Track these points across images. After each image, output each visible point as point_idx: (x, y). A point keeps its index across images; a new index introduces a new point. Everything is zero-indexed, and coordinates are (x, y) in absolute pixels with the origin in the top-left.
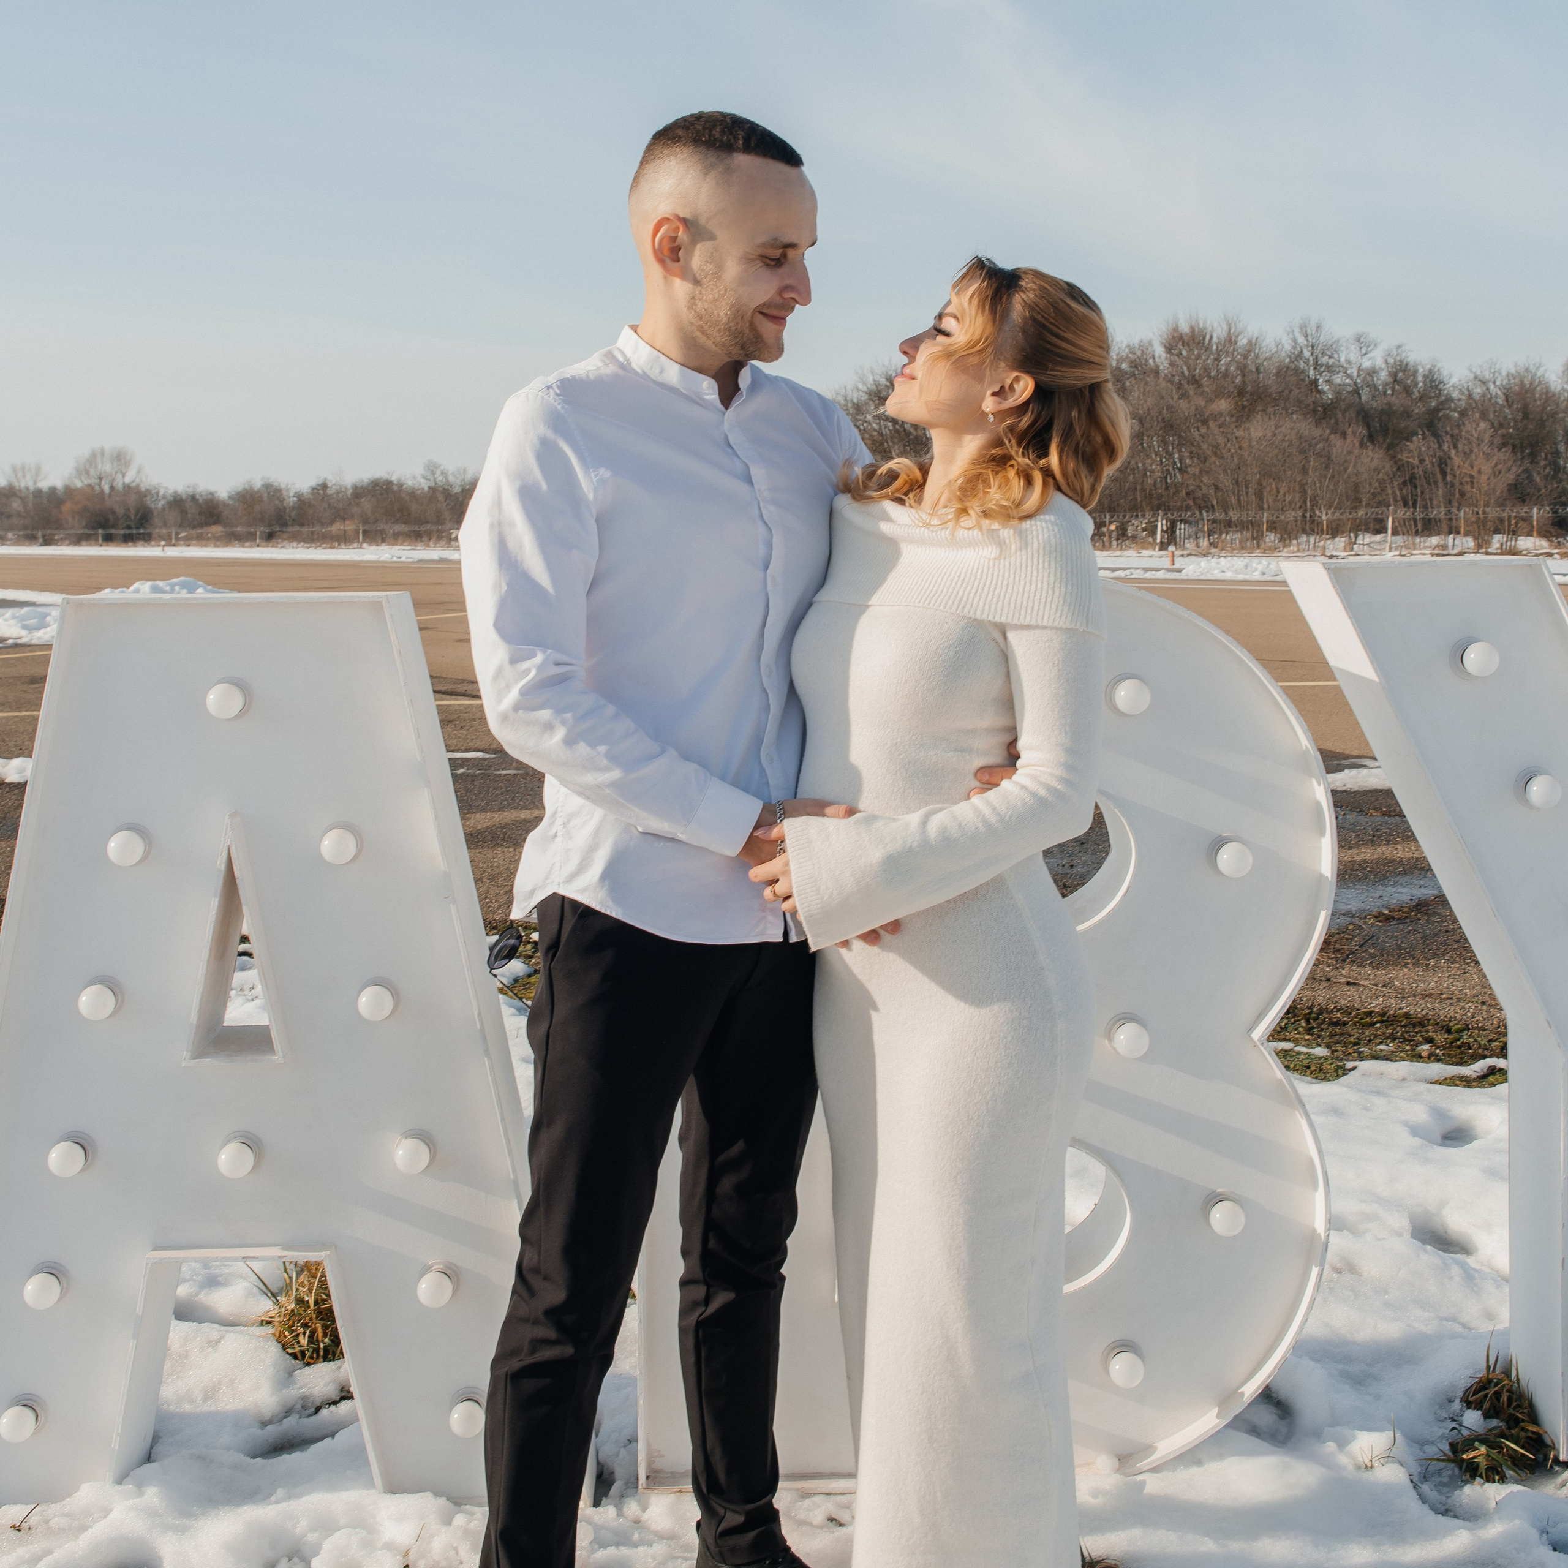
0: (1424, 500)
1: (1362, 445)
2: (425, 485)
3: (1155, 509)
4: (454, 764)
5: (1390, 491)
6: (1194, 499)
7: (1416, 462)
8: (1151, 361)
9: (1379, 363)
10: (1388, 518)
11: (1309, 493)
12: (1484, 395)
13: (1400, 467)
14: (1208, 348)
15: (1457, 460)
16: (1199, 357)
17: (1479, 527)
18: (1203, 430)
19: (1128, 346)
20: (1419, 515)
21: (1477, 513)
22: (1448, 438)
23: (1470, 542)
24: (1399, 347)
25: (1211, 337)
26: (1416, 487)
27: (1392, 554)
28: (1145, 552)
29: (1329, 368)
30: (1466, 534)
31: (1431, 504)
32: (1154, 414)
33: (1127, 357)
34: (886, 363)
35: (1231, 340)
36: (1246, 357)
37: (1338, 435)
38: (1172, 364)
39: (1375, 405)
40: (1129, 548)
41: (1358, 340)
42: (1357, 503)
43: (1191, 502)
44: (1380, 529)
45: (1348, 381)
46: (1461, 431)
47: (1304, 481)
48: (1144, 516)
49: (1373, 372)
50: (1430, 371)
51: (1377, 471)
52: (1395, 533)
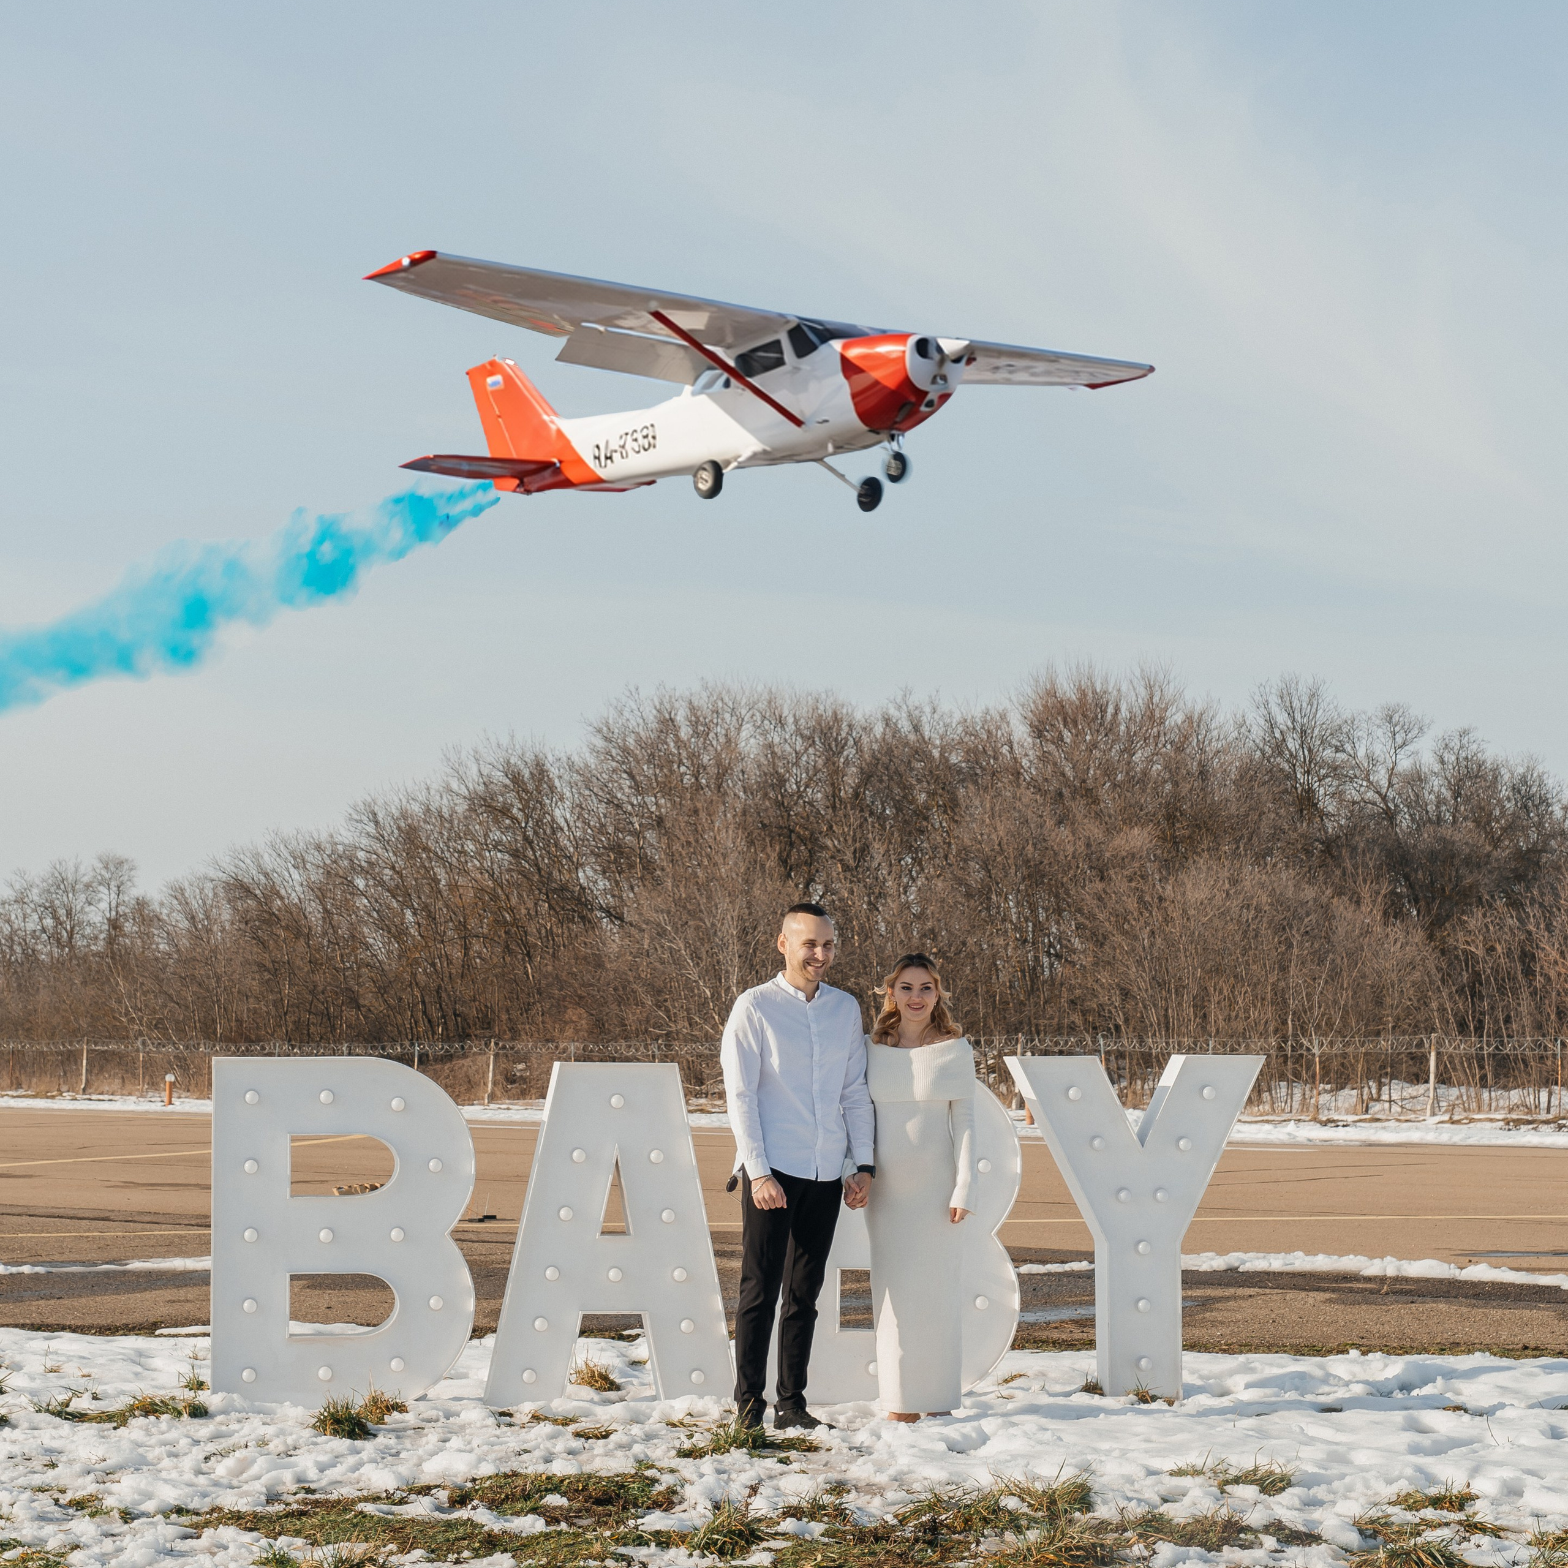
0: (1496, 1021)
3: (1011, 1031)
5: (1434, 1006)
6: (1084, 1013)
7: (1480, 952)
8: (1005, 750)
9: (1428, 761)
10: (1429, 1055)
11: (1292, 1004)
13: (1452, 961)
14: (1111, 731)
15: (1552, 951)
16: (1094, 745)
18: (1100, 886)
19: (963, 721)
20: (1487, 1049)
22: (1535, 910)
24: (1463, 733)
25: (1117, 710)
26: (1480, 998)
27: (1437, 1119)
29: (1336, 771)
31: (1508, 1029)
32: (1010, 851)
33: (961, 741)
34: (505, 741)
35: (1152, 716)
36: (1180, 749)
37: (1345, 899)
38: (1044, 757)
41: (1390, 719)
42: (1376, 1025)
43: (1077, 1019)
44: (1417, 1074)
45: (1370, 795)
47: (1282, 984)
48: (991, 1041)
49: (1416, 779)
50: (1524, 780)
51: (1412, 967)
52: (1444, 1079)
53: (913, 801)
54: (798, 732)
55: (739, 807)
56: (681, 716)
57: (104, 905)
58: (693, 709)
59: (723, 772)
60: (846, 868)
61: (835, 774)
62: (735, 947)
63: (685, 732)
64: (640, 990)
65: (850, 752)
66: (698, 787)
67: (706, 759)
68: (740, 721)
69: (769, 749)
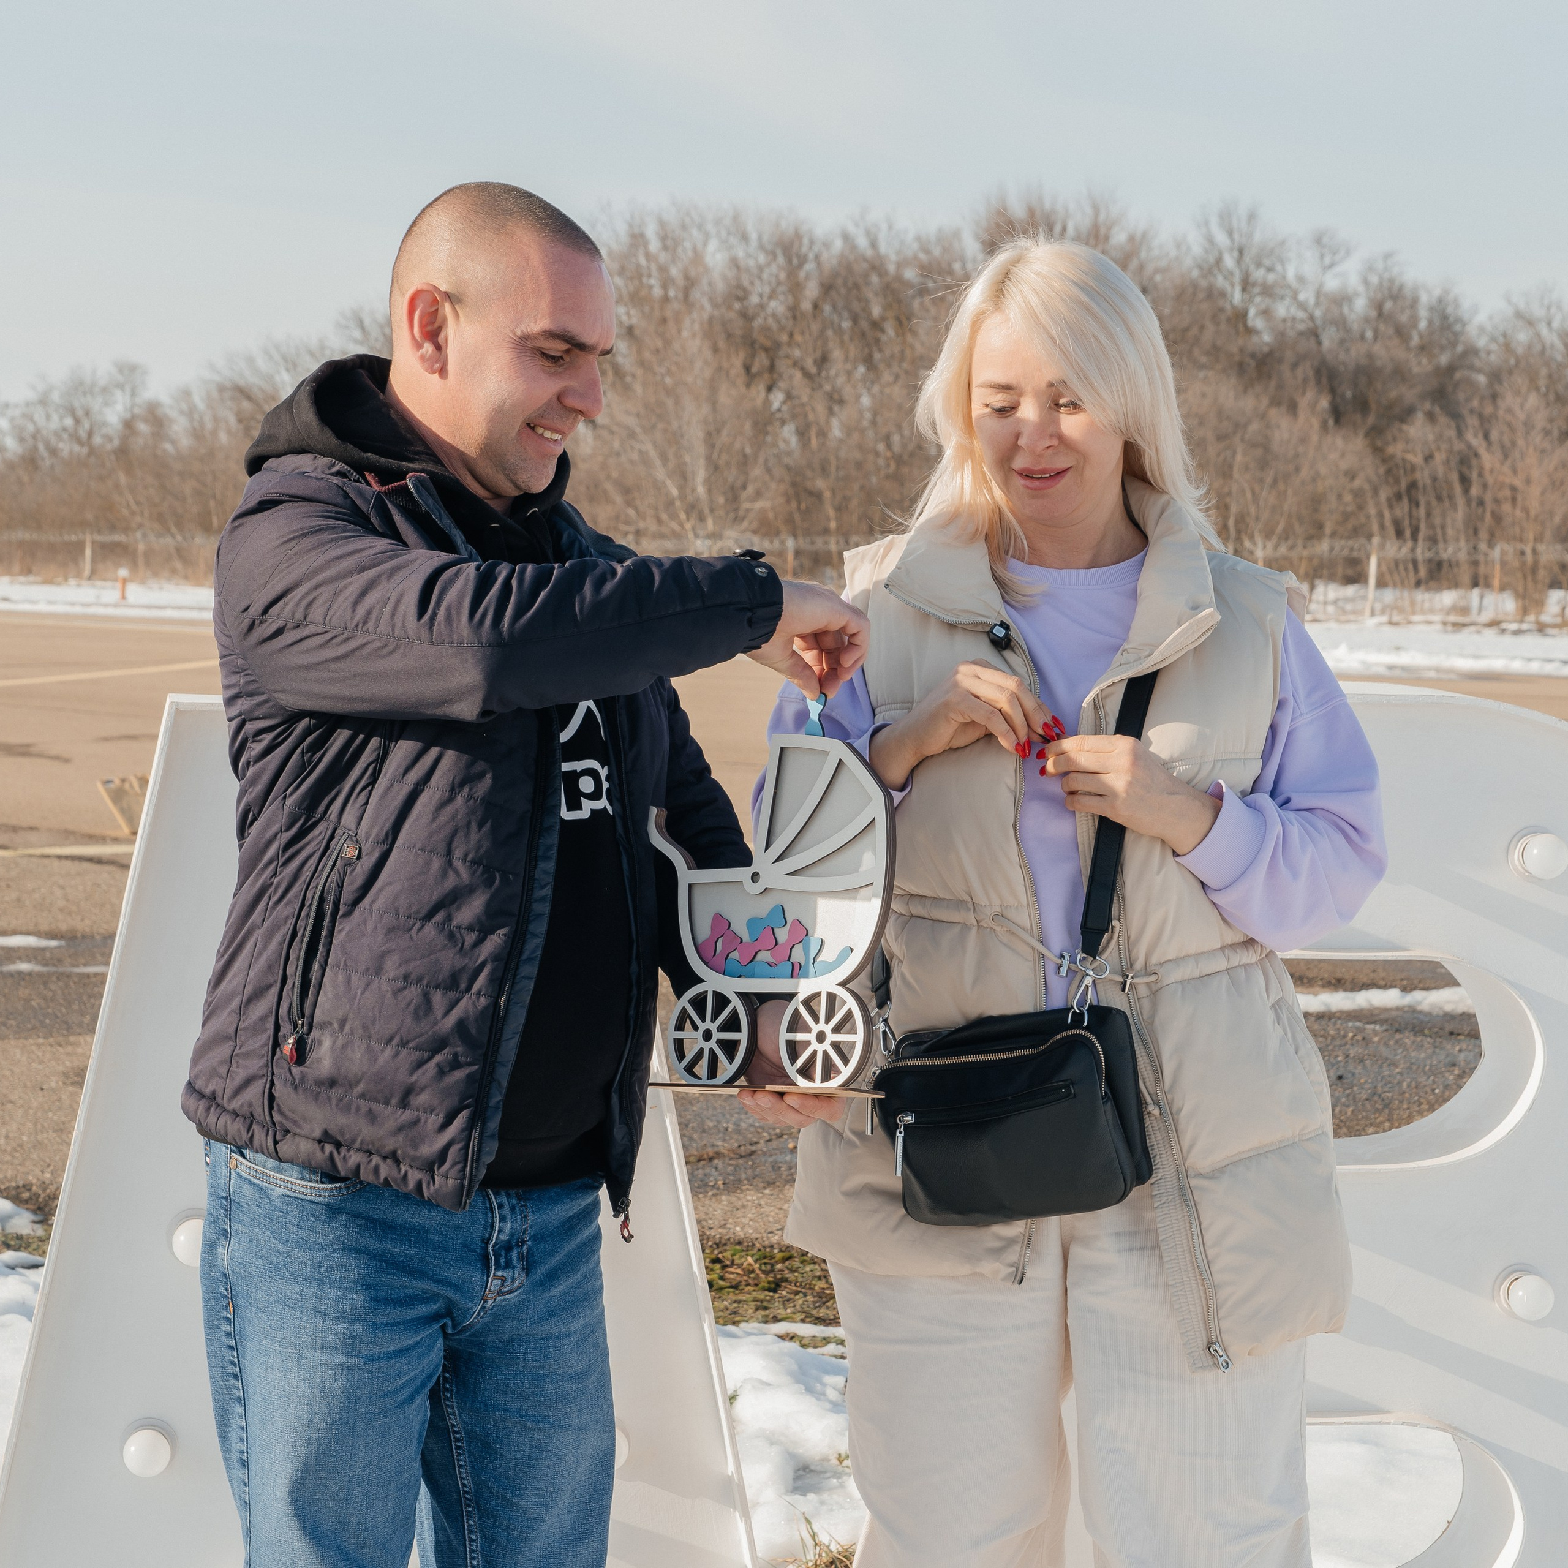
0: (1432, 526)
1: (1324, 426)
5: (1372, 511)
7: (1418, 460)
9: (1354, 282)
10: (1368, 558)
11: (1234, 509)
12: (1530, 347)
13: (1392, 468)
15: (1488, 460)
17: (1525, 577)
19: (918, 239)
20: (1422, 553)
21: (1523, 553)
22: (1472, 421)
23: (1508, 604)
24: (1387, 256)
25: (1064, 228)
26: (1417, 505)
27: (1376, 620)
29: (1267, 291)
30: (1502, 589)
31: (1444, 534)
33: (916, 257)
35: (1098, 234)
37: (1284, 409)
39: (1342, 356)
41: (1319, 241)
42: (1316, 531)
44: (1354, 575)
45: (1301, 315)
46: (1496, 407)
47: (1226, 489)
49: (1342, 299)
50: (1440, 300)
51: (1351, 475)
52: (1381, 584)
53: (870, 314)
54: (761, 247)
55: (706, 316)
56: (651, 232)
57: (119, 407)
58: (662, 224)
59: (690, 283)
60: (807, 375)
61: (796, 288)
62: (700, 448)
63: (654, 246)
64: (609, 487)
65: (810, 266)
66: (666, 299)
67: (674, 272)
68: (707, 237)
69: (734, 263)
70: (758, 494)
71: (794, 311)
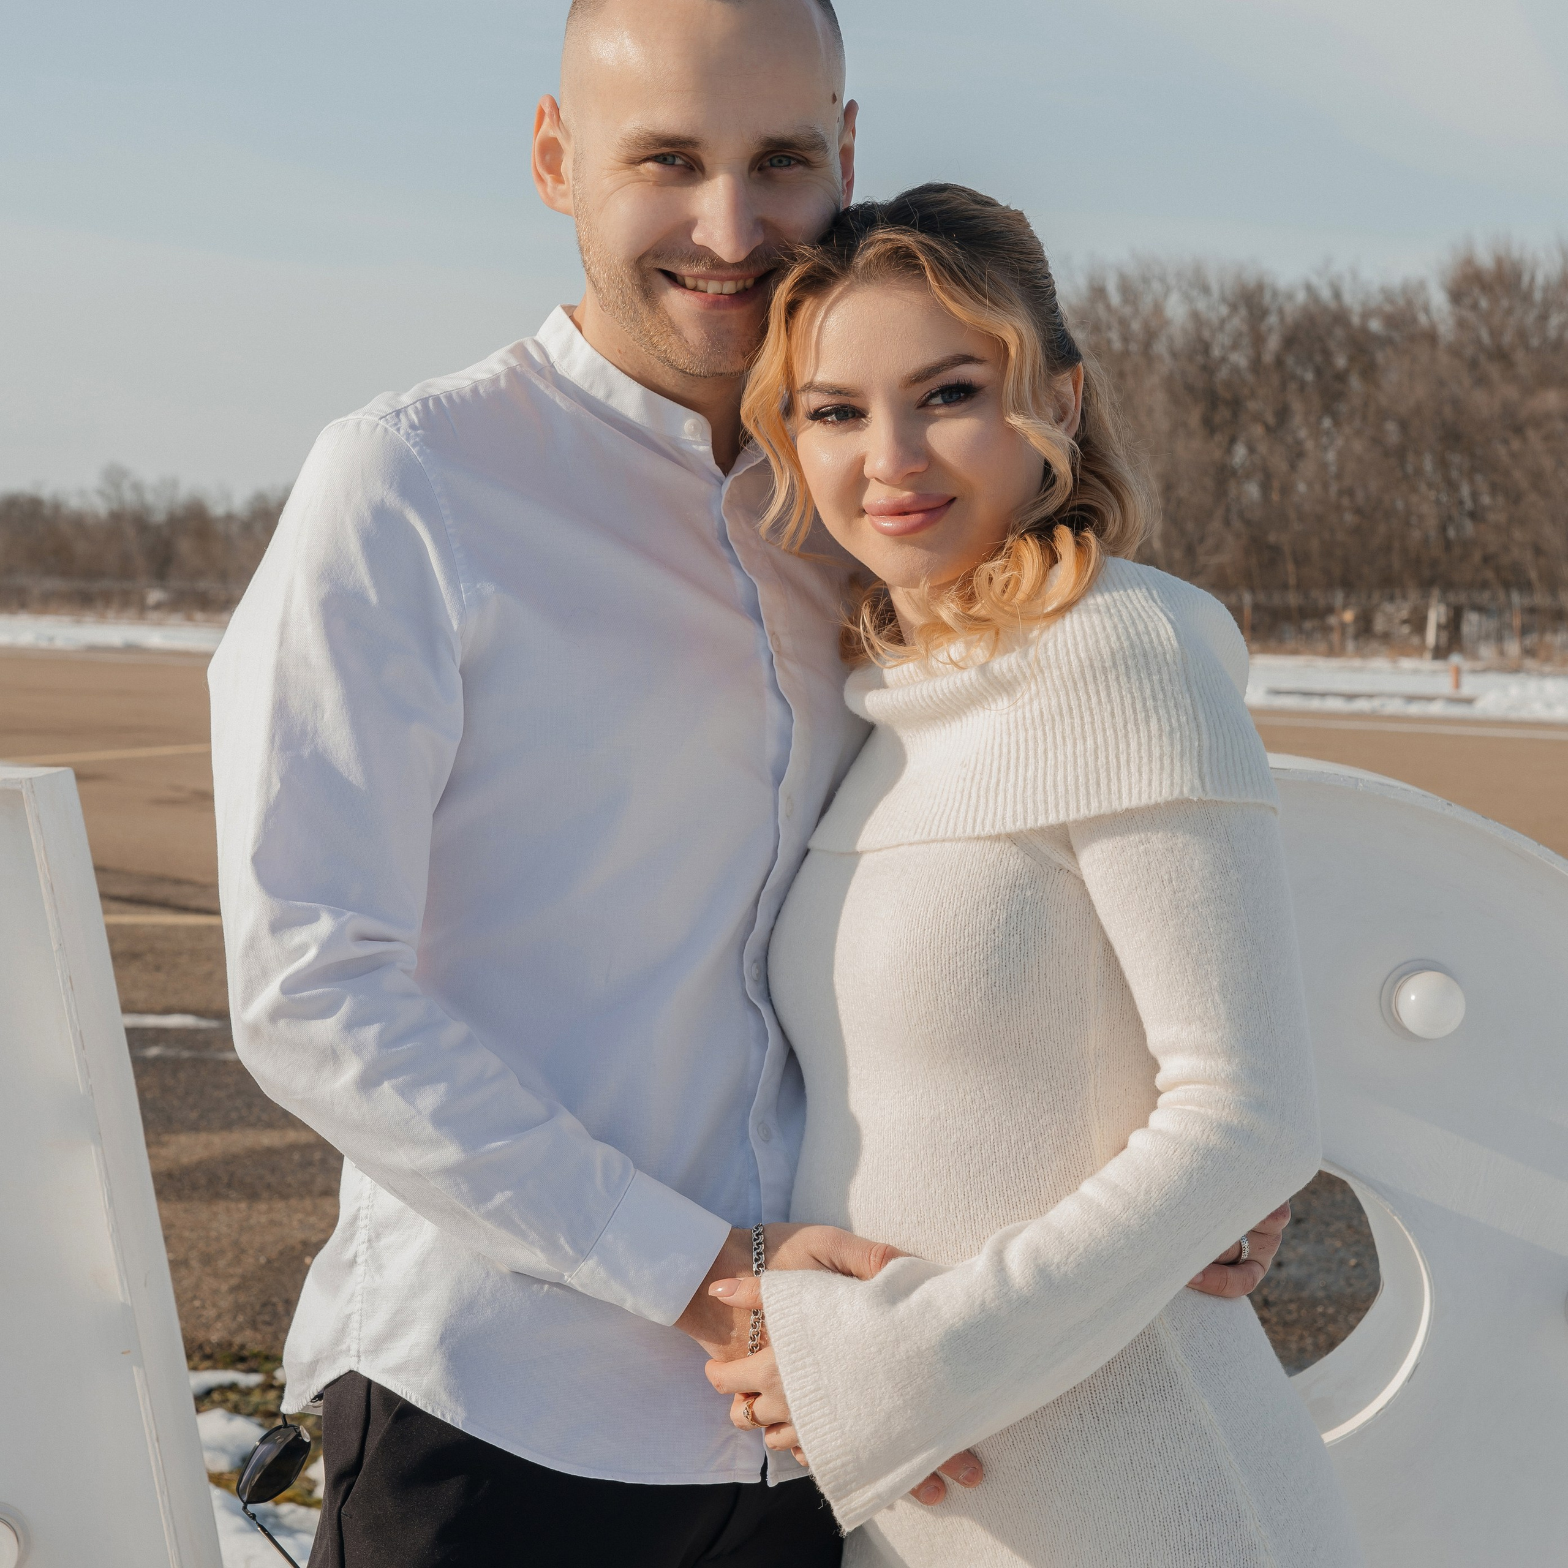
2: (100, 507)
3: (1426, 585)
4: (136, 1037)
6: (1497, 569)
8: (1422, 317)
14: (1527, 298)
16: (1509, 312)
18: (1516, 445)
25: (1533, 279)
28: (1407, 663)
32: (1427, 412)
33: (1380, 308)
38: (1461, 324)
40: (1374, 654)
43: (1489, 574)
48: (1404, 597)
53: (1334, 366)
54: (1223, 299)
55: (1167, 370)
56: (1112, 285)
58: (1121, 277)
59: (1151, 335)
60: (1268, 429)
61: (1258, 339)
63: (1115, 299)
65: (1273, 319)
66: (1126, 353)
67: (1136, 326)
68: (1168, 291)
69: (1195, 316)
70: (1217, 548)
71: (1256, 364)
